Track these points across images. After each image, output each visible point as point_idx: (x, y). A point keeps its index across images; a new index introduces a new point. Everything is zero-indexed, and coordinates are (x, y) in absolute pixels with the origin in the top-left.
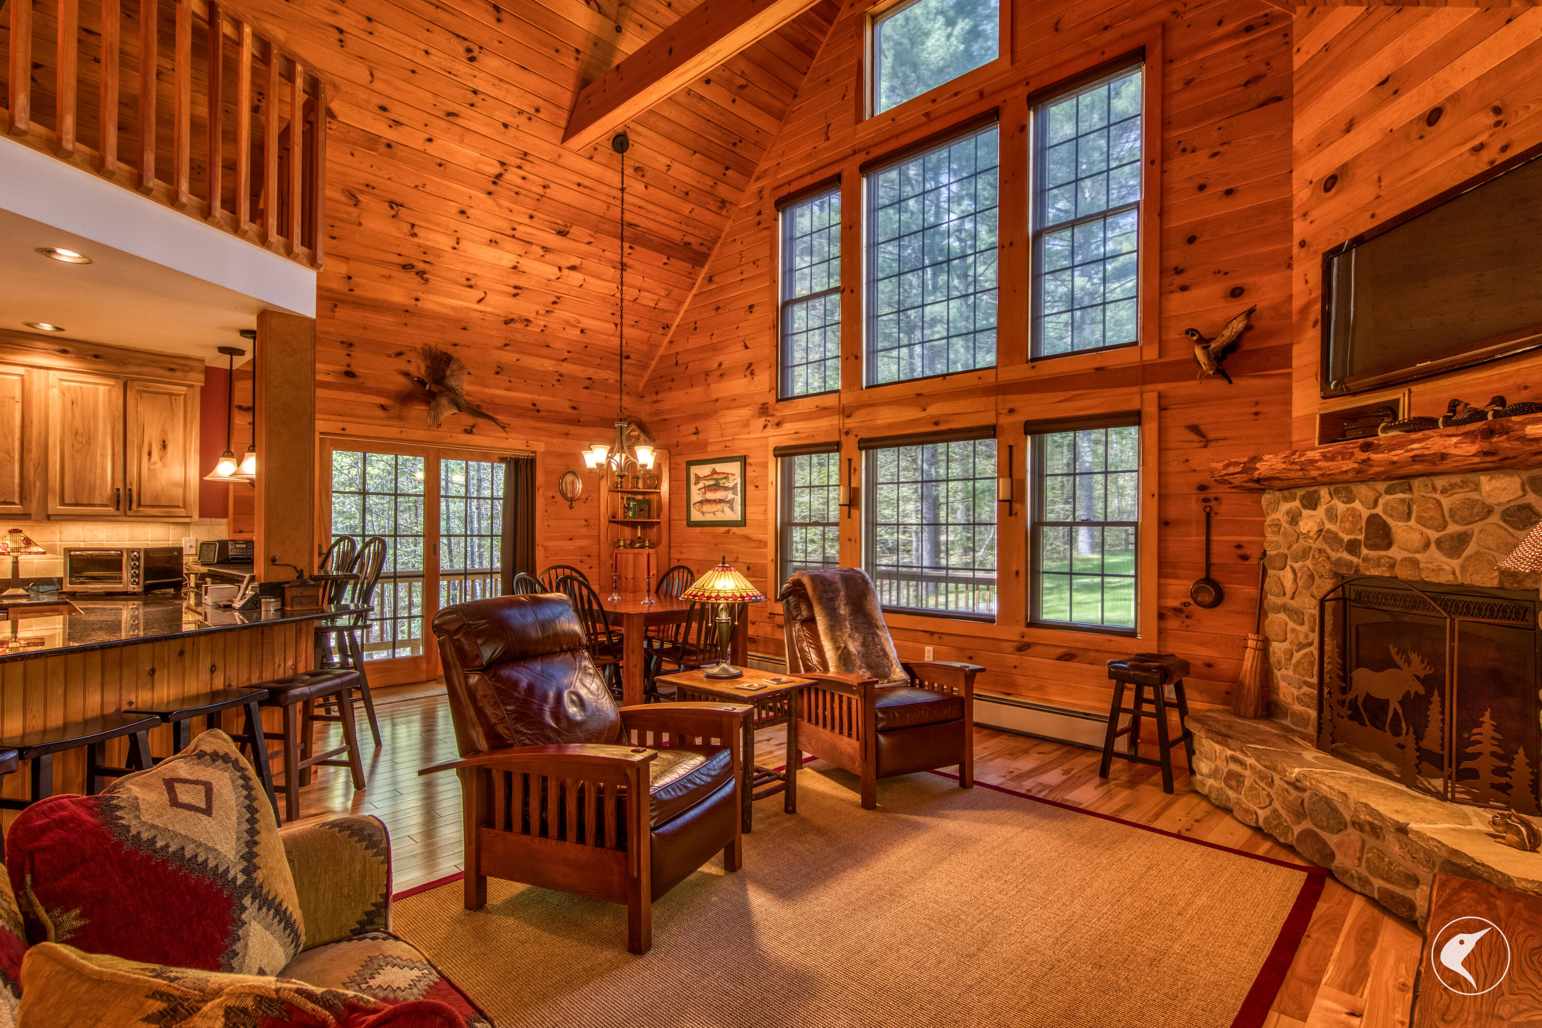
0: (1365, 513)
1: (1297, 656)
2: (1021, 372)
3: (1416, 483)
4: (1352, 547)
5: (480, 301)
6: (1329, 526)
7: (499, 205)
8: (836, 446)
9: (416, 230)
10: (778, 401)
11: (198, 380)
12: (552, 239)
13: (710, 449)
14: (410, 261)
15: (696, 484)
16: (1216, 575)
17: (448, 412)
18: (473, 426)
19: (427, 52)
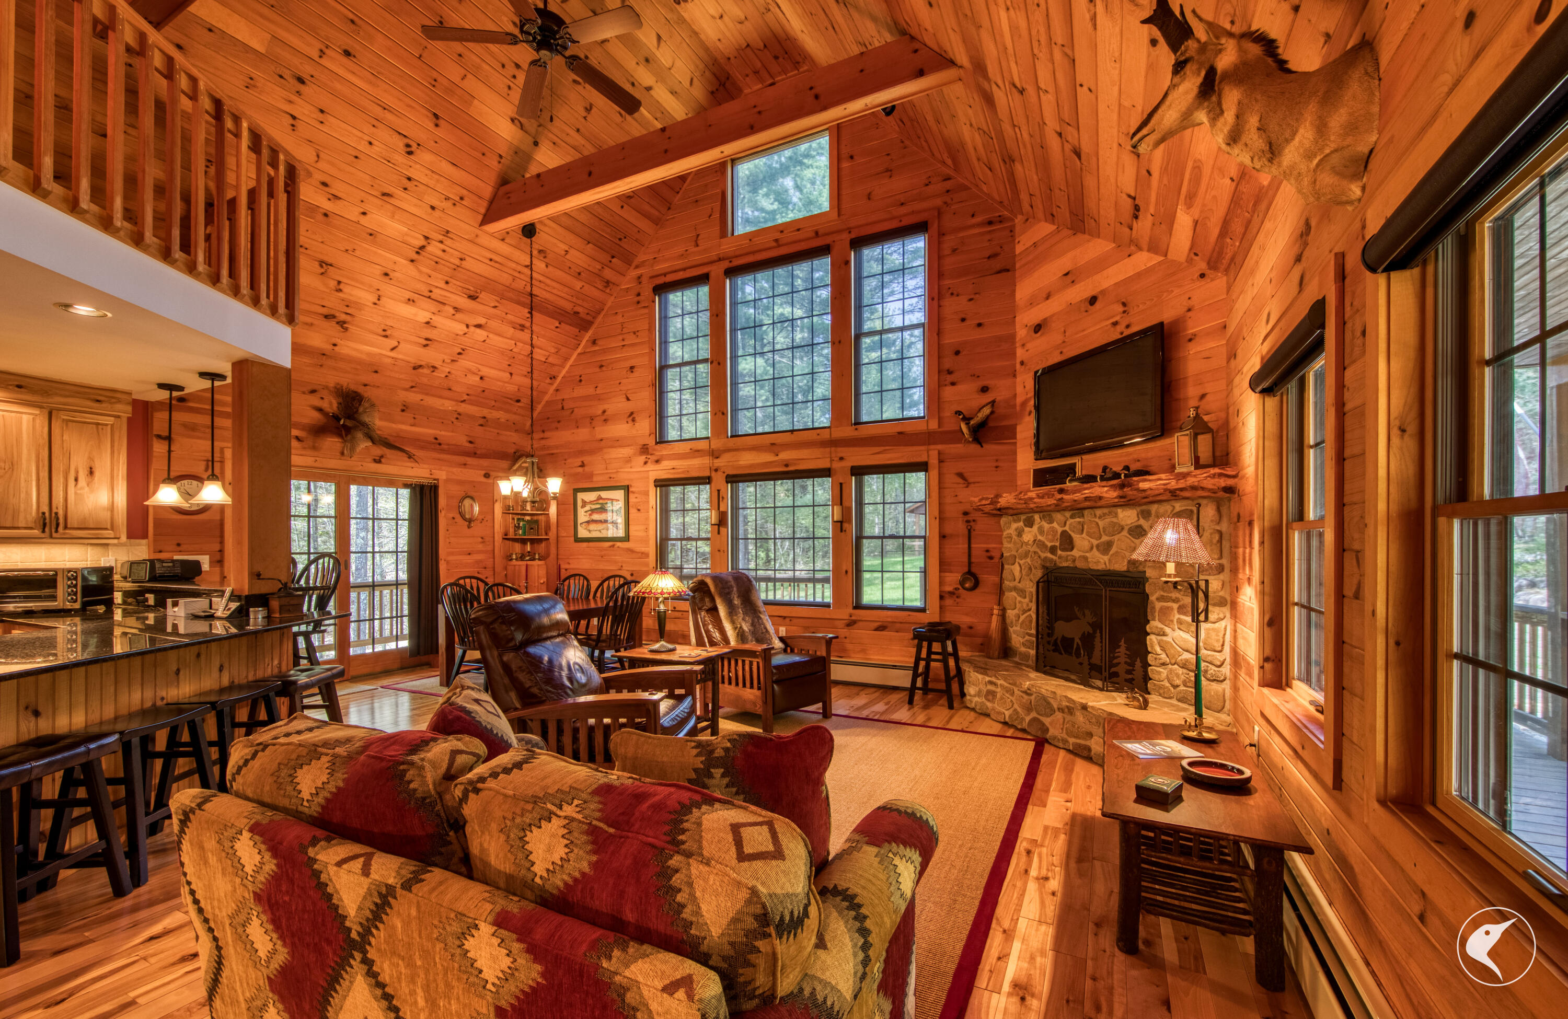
0: (1060, 530)
1: (1022, 618)
2: (847, 432)
3: (1086, 512)
4: (1053, 550)
5: (393, 349)
6: (1040, 537)
7: (420, 271)
8: (707, 480)
9: (341, 286)
10: (657, 443)
11: (125, 411)
12: (463, 302)
13: (595, 479)
14: (332, 312)
15: (583, 507)
16: (974, 570)
17: (364, 444)
18: (382, 457)
19: (370, 143)
